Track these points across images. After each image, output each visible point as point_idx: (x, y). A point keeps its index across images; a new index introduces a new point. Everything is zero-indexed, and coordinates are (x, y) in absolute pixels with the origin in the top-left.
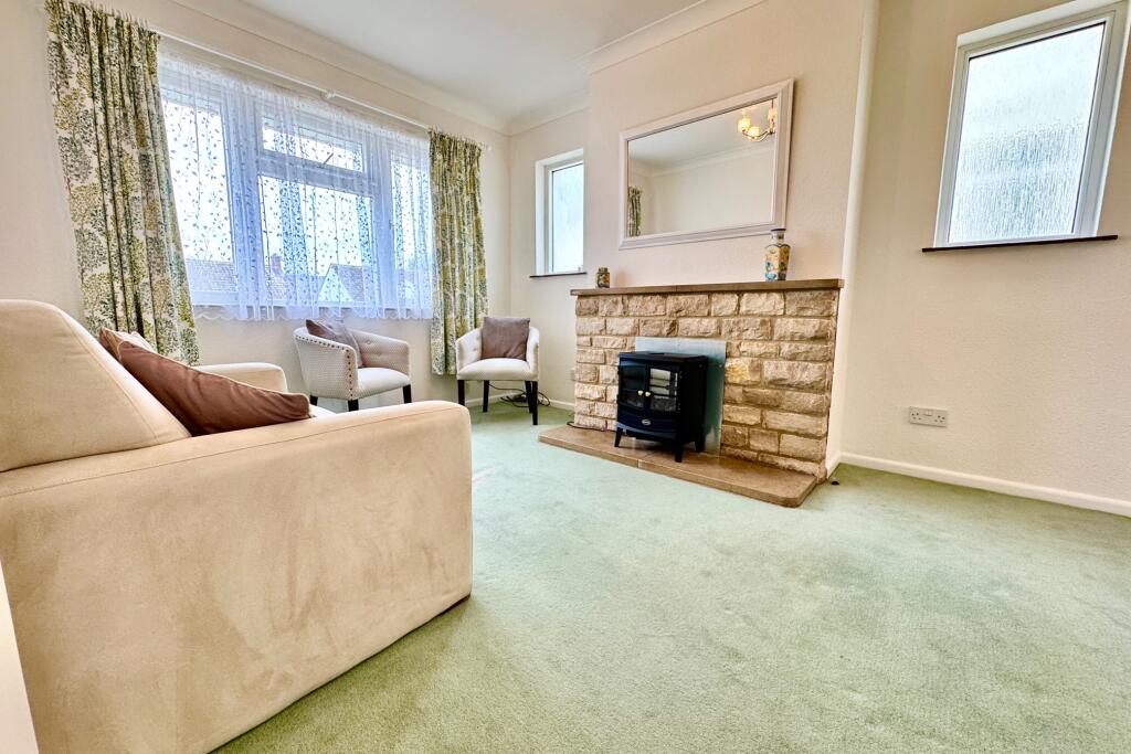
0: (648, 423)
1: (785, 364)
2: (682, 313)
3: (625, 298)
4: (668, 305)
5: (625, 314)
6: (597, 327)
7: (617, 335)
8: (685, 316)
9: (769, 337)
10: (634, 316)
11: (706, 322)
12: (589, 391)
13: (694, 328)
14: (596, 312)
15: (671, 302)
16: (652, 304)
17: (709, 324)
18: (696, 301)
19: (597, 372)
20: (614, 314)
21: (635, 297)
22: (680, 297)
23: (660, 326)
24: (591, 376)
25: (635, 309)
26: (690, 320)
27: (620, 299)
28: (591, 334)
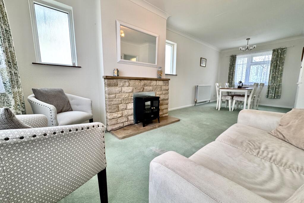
0: (153, 116)
1: (164, 95)
2: (145, 85)
3: (129, 80)
4: (142, 83)
5: (129, 86)
6: (118, 91)
7: (126, 93)
8: (146, 86)
9: (161, 90)
10: (132, 86)
11: (150, 87)
12: (116, 115)
13: (148, 89)
14: (117, 85)
15: (143, 82)
16: (137, 82)
17: (151, 88)
18: (149, 82)
19: (118, 107)
20: (125, 86)
21: (132, 80)
22: (145, 81)
23: (140, 89)
24: (117, 109)
25: (132, 84)
26: (147, 87)
27: (127, 80)
28: (115, 93)
